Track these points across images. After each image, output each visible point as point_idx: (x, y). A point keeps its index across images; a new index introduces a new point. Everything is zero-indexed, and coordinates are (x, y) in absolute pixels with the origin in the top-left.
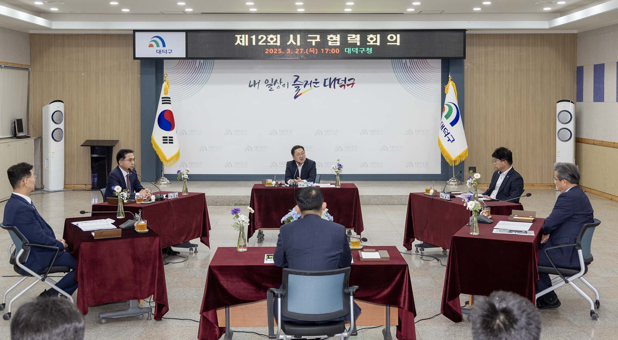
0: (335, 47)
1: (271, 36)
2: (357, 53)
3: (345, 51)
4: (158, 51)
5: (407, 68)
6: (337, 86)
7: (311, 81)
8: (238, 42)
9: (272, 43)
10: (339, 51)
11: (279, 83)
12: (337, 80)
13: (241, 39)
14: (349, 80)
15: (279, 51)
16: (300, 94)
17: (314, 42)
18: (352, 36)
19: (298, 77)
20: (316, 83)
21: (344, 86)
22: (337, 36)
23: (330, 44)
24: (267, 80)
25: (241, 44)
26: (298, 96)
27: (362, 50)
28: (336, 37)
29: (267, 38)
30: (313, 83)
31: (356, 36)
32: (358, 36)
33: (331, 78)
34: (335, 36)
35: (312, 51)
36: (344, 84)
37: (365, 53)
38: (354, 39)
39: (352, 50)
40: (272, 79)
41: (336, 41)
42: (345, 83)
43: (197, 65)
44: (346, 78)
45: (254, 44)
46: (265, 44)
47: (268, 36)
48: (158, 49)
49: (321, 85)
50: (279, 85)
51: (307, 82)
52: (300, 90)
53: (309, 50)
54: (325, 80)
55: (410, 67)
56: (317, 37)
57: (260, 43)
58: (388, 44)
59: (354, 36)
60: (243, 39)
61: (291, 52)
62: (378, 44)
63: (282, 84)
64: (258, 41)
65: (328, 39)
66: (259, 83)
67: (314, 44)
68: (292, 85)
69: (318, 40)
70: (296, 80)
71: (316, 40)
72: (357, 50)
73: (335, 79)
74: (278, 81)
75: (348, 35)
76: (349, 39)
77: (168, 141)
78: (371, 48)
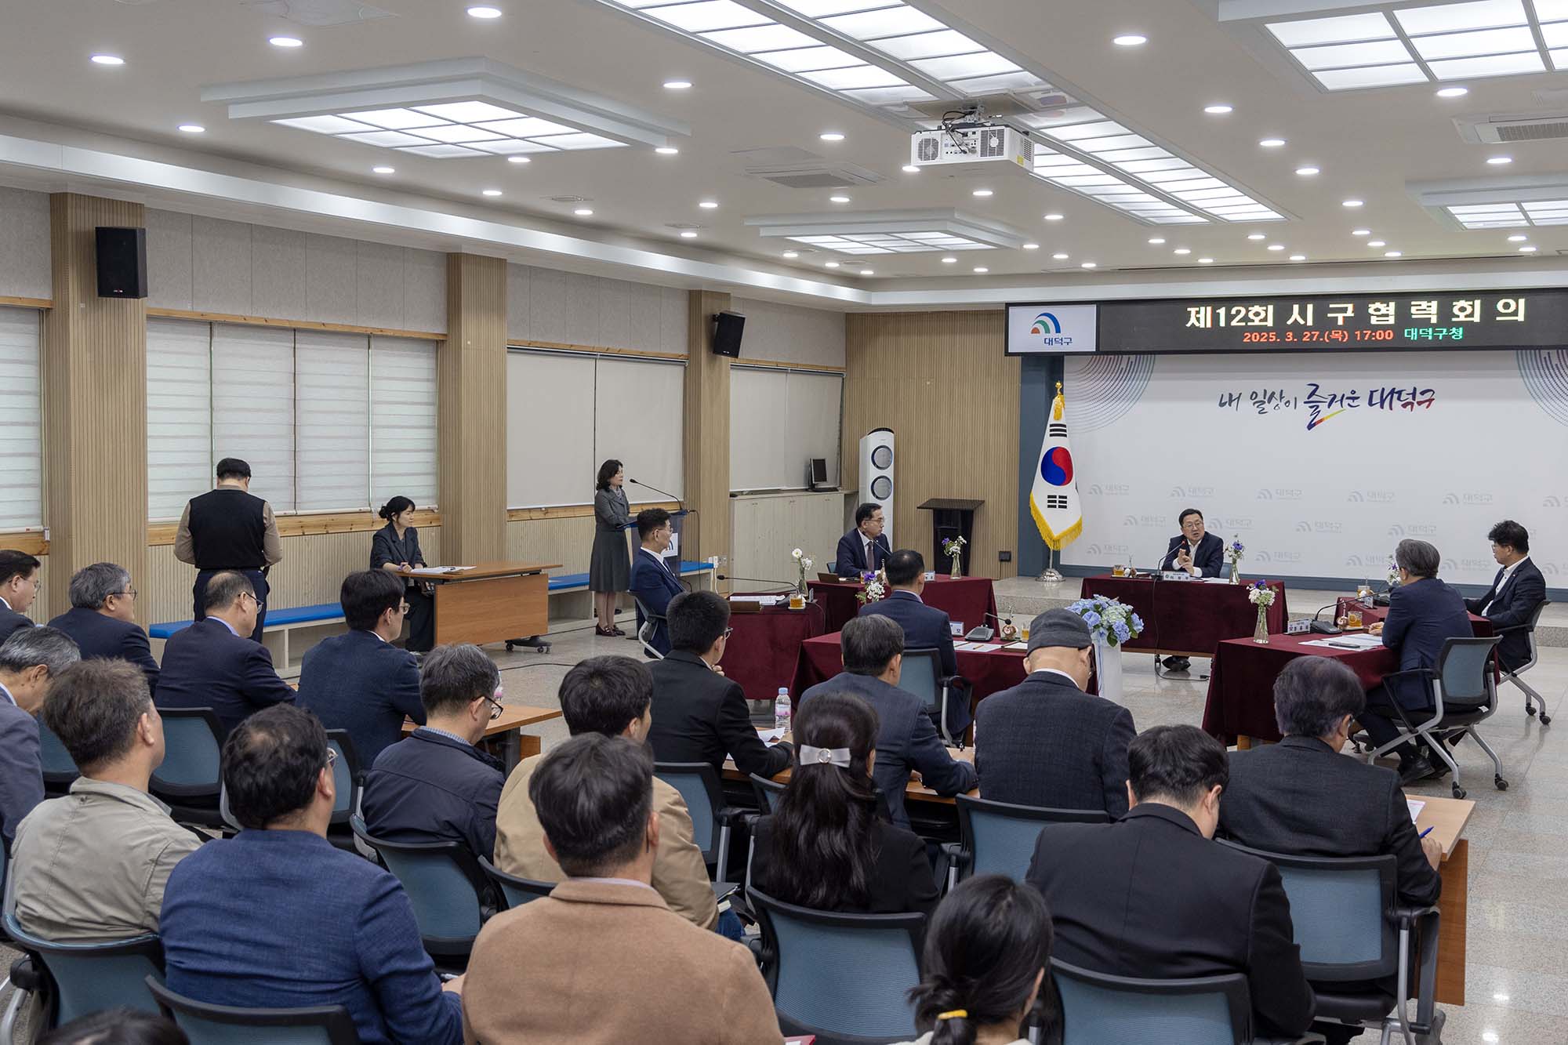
0: (1385, 328)
1: (1257, 308)
2: (1430, 338)
3: (1406, 336)
4: (1047, 341)
5: (1552, 367)
6: (1396, 404)
7: (1343, 395)
8: (1193, 320)
9: (1257, 322)
10: (1392, 335)
11: (1278, 398)
12: (1396, 393)
13: (1198, 316)
14: (1423, 393)
15: (1271, 336)
16: (1321, 421)
17: (1340, 317)
18: (1420, 305)
19: (1317, 387)
20: (1354, 399)
21: (1412, 404)
22: (1388, 306)
23: (1374, 321)
24: (1254, 392)
25: (1197, 324)
26: (1315, 425)
27: (1442, 332)
28: (1387, 308)
29: (1248, 311)
30: (1348, 398)
31: (1429, 304)
32: (1434, 304)
33: (1383, 389)
34: (1385, 305)
35: (1337, 335)
36: (1410, 400)
37: (1448, 337)
38: (1425, 310)
39: (1421, 333)
40: (1265, 391)
41: (1387, 315)
42: (1414, 399)
43: (1123, 366)
44: (1415, 389)
45: (1222, 324)
46: (1244, 324)
47: (1250, 309)
48: (1048, 336)
49: (1363, 402)
50: (1278, 402)
51: (1335, 396)
52: (1319, 412)
53: (1330, 333)
54: (1372, 392)
55: (1559, 365)
56: (1347, 307)
57: (1234, 323)
58: (1498, 319)
59: (1424, 304)
60: (1202, 316)
61: (1294, 337)
62: (1477, 319)
63: (1284, 400)
64: (1229, 317)
65: (1371, 311)
66: (1239, 398)
67: (1340, 322)
68: (1305, 403)
69: (1350, 313)
70: (1313, 394)
71: (1345, 315)
72: (1430, 333)
73: (1392, 392)
74: (1277, 395)
75: (1413, 303)
76: (1413, 310)
77: (1057, 504)
78: (1461, 329)
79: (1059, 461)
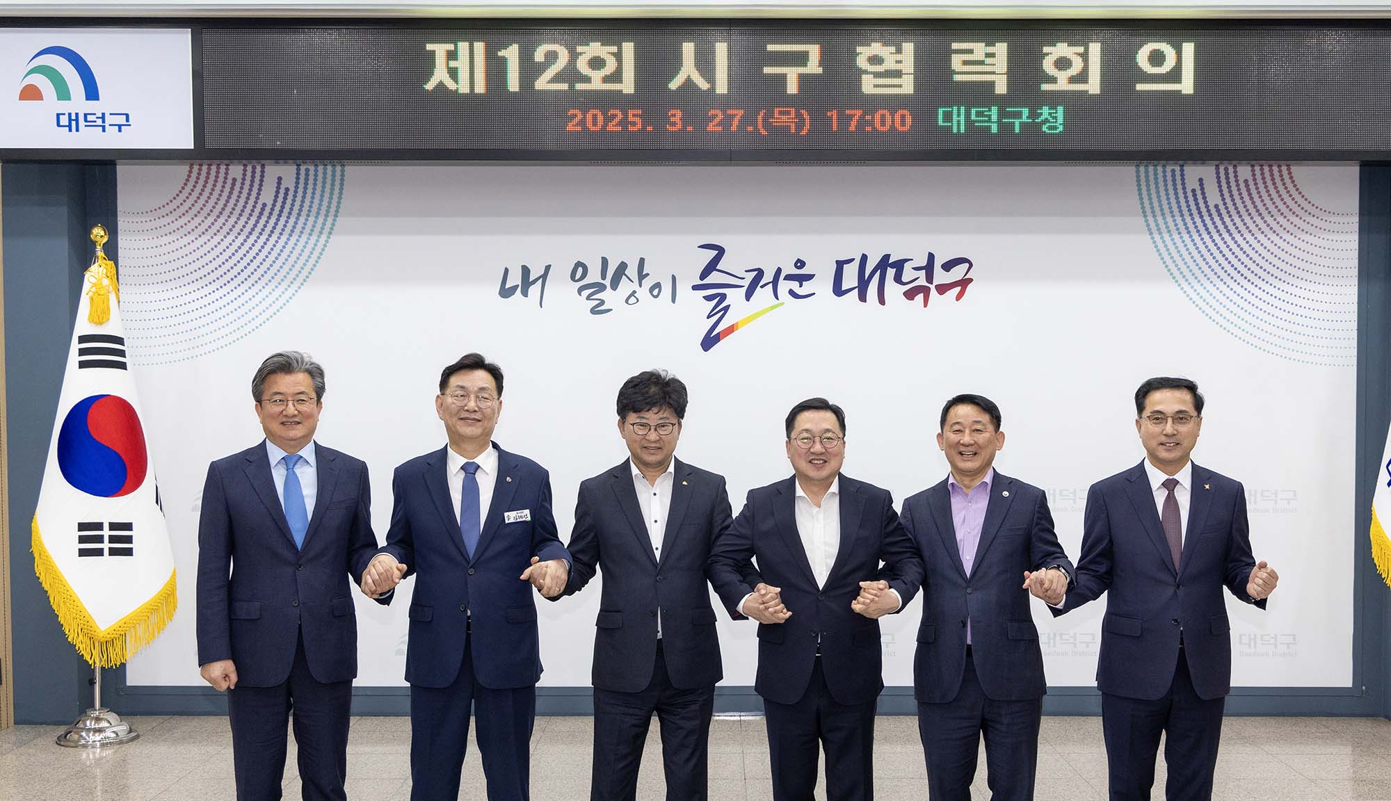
0: (894, 103)
1: (595, 49)
2: (994, 129)
3: (941, 123)
4: (64, 120)
5: (1209, 211)
6: (894, 291)
7: (779, 271)
8: (440, 75)
9: (597, 83)
10: (909, 120)
11: (635, 277)
12: (893, 265)
13: (452, 64)
14: (948, 266)
15: (631, 118)
16: (731, 330)
17: (792, 75)
18: (970, 51)
19: (721, 251)
20: (802, 279)
21: (925, 291)
22: (899, 51)
23: (869, 85)
24: (579, 264)
25: (451, 85)
26: (718, 338)
27: (1019, 115)
28: (899, 57)
29: (574, 56)
30: (788, 277)
31: (990, 50)
32: (1001, 49)
33: (864, 258)
34: (893, 49)
35: (784, 118)
36: (922, 281)
37: (1032, 128)
38: (981, 63)
39: (973, 117)
40: (605, 262)
41: (898, 74)
42: (930, 278)
43: (267, 196)
44: (931, 257)
45: (513, 84)
46: (565, 87)
47: (579, 49)
48: (66, 107)
49: (822, 286)
50: (635, 286)
51: (760, 273)
52: (727, 308)
53: (770, 114)
54: (840, 265)
55: (1222, 207)
56: (807, 53)
57: (542, 83)
58: (1139, 87)
59: (979, 49)
60: (462, 64)
61: (685, 124)
62: (1093, 86)
63: (648, 283)
64: (530, 70)
65: (862, 62)
66: (544, 277)
67: (792, 88)
68: (695, 288)
69: (814, 67)
70: (711, 267)
71: (802, 70)
72: (994, 118)
73: (884, 263)
74: (632, 271)
75: (955, 46)
76: (956, 62)
77: (106, 546)
78: (1060, 109)
79: (104, 431)
